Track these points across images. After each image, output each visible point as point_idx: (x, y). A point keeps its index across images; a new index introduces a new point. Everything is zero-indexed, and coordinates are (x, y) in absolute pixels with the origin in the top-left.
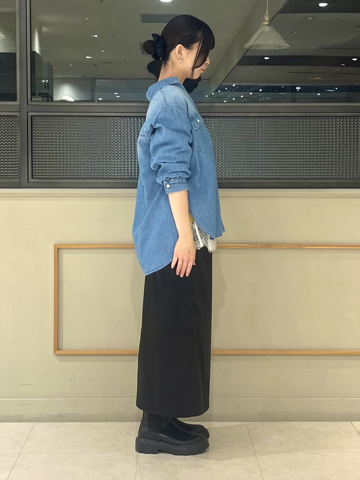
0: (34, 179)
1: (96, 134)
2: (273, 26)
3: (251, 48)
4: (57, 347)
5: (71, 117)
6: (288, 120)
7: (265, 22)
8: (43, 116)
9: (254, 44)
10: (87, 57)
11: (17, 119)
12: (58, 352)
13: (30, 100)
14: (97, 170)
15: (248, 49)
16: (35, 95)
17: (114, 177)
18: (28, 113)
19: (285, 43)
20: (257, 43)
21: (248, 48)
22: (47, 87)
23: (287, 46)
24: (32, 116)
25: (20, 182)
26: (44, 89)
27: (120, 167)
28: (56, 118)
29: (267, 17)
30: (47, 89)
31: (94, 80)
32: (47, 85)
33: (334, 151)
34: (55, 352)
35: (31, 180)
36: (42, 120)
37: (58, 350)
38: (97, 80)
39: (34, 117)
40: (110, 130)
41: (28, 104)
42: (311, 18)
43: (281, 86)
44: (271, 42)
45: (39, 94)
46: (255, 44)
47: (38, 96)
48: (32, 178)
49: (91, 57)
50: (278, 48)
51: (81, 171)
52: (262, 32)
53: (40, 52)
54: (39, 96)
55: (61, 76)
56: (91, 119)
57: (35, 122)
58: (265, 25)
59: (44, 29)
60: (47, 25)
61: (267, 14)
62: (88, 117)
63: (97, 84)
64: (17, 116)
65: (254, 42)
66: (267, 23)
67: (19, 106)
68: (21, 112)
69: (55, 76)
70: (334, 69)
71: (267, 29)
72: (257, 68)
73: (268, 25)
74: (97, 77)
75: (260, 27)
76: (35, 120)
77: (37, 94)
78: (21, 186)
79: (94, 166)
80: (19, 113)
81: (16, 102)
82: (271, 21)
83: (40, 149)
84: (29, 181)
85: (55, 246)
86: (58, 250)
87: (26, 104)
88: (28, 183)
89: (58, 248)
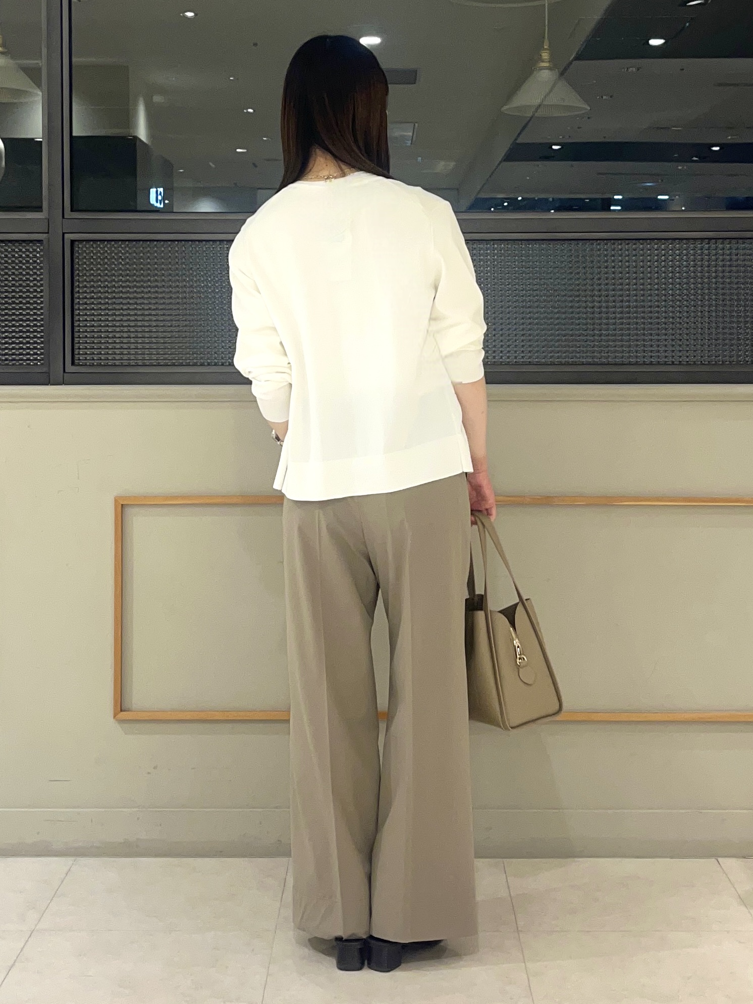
0: (76, 366)
4: (121, 706)
8: (95, 241)
10: (238, 150)
11: (42, 248)
12: (123, 715)
18: (66, 235)
24: (73, 242)
25: (49, 373)
34: (118, 714)
35: (70, 368)
37: (121, 711)
39: (77, 243)
41: (65, 217)
48: (73, 363)
49: (245, 151)
57: (81, 254)
59: (157, 99)
64: (42, 240)
67: (46, 221)
68: (50, 232)
76: (80, 248)
78: (49, 380)
80: (46, 235)
81: (41, 213)
84: (66, 371)
85: (115, 498)
86: (122, 508)
87: (61, 217)
88: (65, 374)
89: (122, 505)
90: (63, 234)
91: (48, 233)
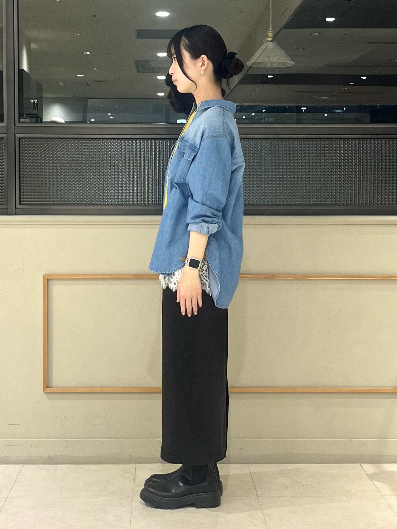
0: (22, 205)
1: (88, 157)
2: (276, 42)
3: (253, 66)
4: (47, 384)
5: (62, 139)
6: (293, 143)
7: (269, 37)
8: (32, 138)
9: (256, 62)
10: (78, 75)
11: (3, 141)
12: (48, 390)
13: (18, 121)
14: (90, 195)
15: (251, 67)
16: (23, 116)
17: (107, 203)
18: (16, 135)
19: (290, 61)
20: (260, 60)
21: (250, 65)
22: (36, 107)
23: (292, 64)
24: (20, 138)
25: (7, 209)
26: (32, 110)
27: (114, 192)
28: (45, 141)
29: (270, 33)
30: (36, 110)
31: (85, 100)
32: (35, 105)
33: (341, 175)
35: (19, 206)
36: (30, 142)
37: (47, 388)
38: (89, 100)
39: (22, 139)
40: (103, 153)
41: (16, 125)
42: (317, 34)
43: (285, 107)
44: (275, 59)
45: (27, 114)
46: (258, 61)
47: (26, 116)
48: (20, 204)
49: (83, 76)
50: (283, 66)
51: (72, 197)
52: (266, 48)
53: (28, 70)
54: (28, 116)
55: (51, 96)
56: (83, 141)
57: (23, 145)
58: (268, 41)
59: (33, 46)
60: (36, 41)
61: (270, 29)
62: (79, 139)
63: (89, 104)
64: (4, 138)
65: (257, 59)
66: (270, 39)
67: (6, 127)
69: (45, 95)
70: (342, 88)
71: (271, 45)
72: (260, 87)
73: (271, 41)
74: (89, 96)
75: (263, 42)
76: (23, 142)
77: (25, 115)
78: (8, 213)
79: (85, 191)
80: (5, 135)
81: (3, 123)
82: (275, 37)
83: (28, 173)
84: (17, 208)
85: (44, 276)
86: (48, 281)
87: (14, 125)
88: (16, 209)
89: (47, 279)
90: (15, 134)
91: (7, 134)
